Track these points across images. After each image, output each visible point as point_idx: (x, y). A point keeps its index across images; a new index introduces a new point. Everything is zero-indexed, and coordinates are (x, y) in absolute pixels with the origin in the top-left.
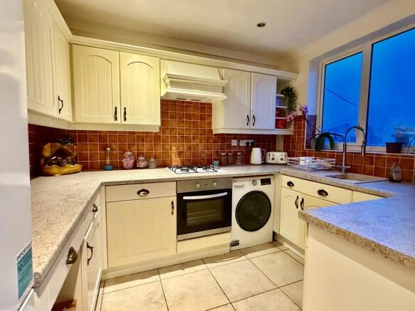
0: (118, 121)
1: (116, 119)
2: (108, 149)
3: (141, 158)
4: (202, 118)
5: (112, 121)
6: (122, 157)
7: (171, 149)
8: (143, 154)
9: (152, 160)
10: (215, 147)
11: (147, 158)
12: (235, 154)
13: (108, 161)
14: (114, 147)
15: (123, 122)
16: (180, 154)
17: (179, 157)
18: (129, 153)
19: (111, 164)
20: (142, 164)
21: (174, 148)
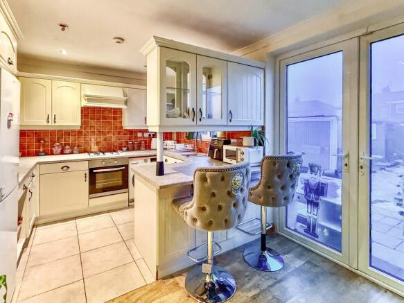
0: (50, 124)
1: (48, 122)
2: (42, 141)
3: (67, 147)
4: (115, 119)
5: (46, 124)
6: (52, 146)
7: (91, 140)
8: (69, 144)
9: (76, 148)
10: (124, 138)
11: (72, 147)
12: (140, 143)
13: (41, 150)
14: (46, 139)
15: (53, 124)
16: (97, 143)
17: (97, 145)
18: (57, 144)
19: (44, 151)
20: (68, 151)
21: (93, 139)
